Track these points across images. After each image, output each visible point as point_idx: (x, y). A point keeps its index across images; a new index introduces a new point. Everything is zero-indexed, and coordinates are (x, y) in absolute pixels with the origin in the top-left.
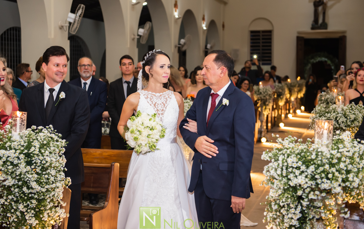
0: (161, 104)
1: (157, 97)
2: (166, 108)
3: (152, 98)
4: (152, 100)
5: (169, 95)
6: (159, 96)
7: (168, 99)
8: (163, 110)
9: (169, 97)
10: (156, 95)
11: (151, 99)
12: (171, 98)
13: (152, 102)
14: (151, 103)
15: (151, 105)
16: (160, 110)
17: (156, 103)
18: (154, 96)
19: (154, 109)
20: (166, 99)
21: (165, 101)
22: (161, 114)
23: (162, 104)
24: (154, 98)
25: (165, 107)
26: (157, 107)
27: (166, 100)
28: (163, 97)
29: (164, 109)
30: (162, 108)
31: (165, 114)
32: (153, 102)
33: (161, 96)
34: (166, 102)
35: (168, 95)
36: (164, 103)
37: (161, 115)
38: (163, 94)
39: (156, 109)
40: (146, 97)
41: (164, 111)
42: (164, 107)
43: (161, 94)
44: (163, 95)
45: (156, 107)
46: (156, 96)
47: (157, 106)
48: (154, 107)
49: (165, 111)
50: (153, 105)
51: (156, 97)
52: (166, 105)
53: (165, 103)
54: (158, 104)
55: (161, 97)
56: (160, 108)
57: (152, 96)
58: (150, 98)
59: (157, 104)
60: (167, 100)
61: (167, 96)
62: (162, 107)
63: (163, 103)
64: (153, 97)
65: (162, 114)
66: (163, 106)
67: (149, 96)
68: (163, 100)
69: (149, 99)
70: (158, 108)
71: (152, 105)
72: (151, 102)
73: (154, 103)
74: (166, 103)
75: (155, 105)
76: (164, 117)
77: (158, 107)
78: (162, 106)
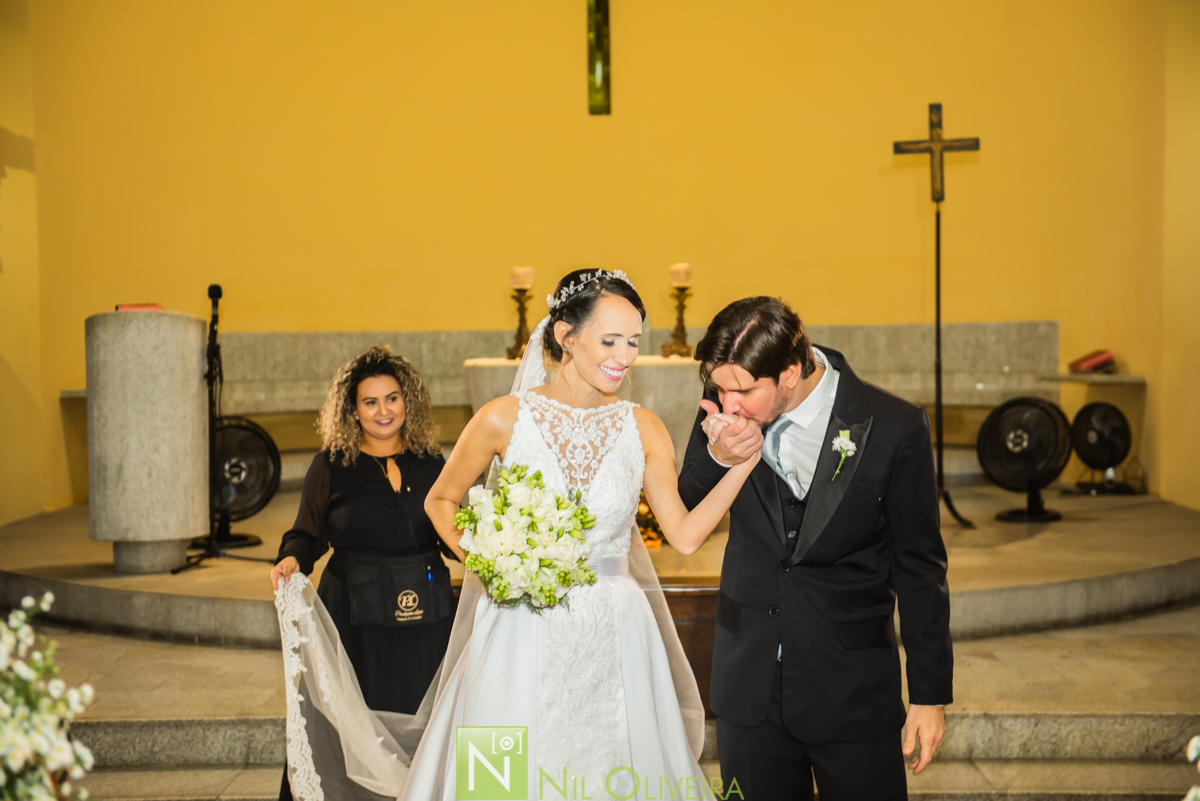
0: (584, 447)
1: (576, 420)
2: (600, 461)
3: (556, 422)
4: (555, 431)
5: (616, 418)
6: (581, 419)
7: (609, 430)
8: (588, 468)
9: (614, 424)
10: (573, 415)
11: (553, 426)
12: (620, 430)
13: (556, 436)
14: (551, 440)
15: (550, 447)
16: (580, 466)
17: (568, 442)
18: (564, 416)
19: (559, 460)
20: (605, 431)
21: (599, 438)
22: (581, 480)
23: (589, 447)
24: (564, 423)
25: (598, 457)
26: (569, 455)
27: (603, 435)
28: (593, 425)
29: (594, 464)
30: (587, 462)
31: (595, 484)
32: (560, 436)
33: (587, 417)
34: (603, 441)
35: (612, 417)
36: (597, 443)
37: (579, 483)
38: (597, 414)
39: (564, 463)
40: (538, 416)
41: (592, 472)
42: (594, 458)
43: (592, 410)
44: (594, 415)
45: (565, 456)
46: (572, 419)
47: (571, 452)
48: (560, 455)
49: (595, 473)
50: (556, 448)
51: (571, 423)
52: (600, 453)
53: (600, 444)
54: (575, 447)
55: (587, 423)
56: (579, 459)
57: (560, 415)
58: (551, 423)
59: (570, 447)
60: (607, 435)
61: (608, 422)
62: (586, 458)
63: (591, 443)
64: (560, 420)
65: (585, 481)
66: (591, 456)
67: (549, 416)
68: (594, 433)
69: (546, 426)
70: (573, 462)
71: (554, 446)
72: (553, 438)
73: (561, 440)
74: (603, 445)
75: (563, 448)
76: (590, 491)
77: (573, 458)
78: (588, 453)
